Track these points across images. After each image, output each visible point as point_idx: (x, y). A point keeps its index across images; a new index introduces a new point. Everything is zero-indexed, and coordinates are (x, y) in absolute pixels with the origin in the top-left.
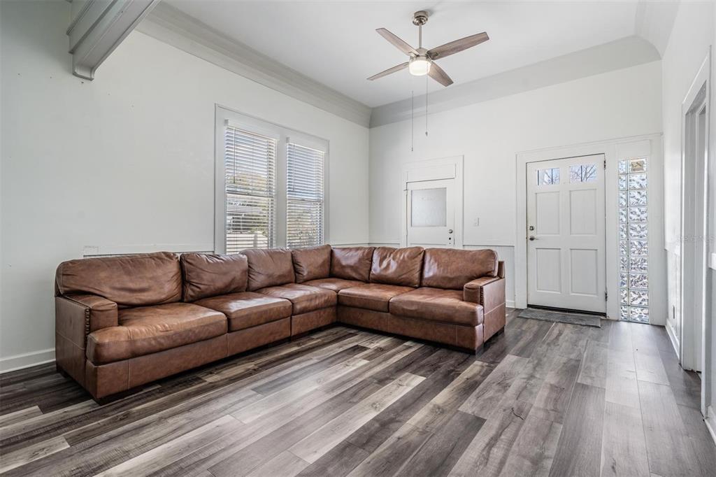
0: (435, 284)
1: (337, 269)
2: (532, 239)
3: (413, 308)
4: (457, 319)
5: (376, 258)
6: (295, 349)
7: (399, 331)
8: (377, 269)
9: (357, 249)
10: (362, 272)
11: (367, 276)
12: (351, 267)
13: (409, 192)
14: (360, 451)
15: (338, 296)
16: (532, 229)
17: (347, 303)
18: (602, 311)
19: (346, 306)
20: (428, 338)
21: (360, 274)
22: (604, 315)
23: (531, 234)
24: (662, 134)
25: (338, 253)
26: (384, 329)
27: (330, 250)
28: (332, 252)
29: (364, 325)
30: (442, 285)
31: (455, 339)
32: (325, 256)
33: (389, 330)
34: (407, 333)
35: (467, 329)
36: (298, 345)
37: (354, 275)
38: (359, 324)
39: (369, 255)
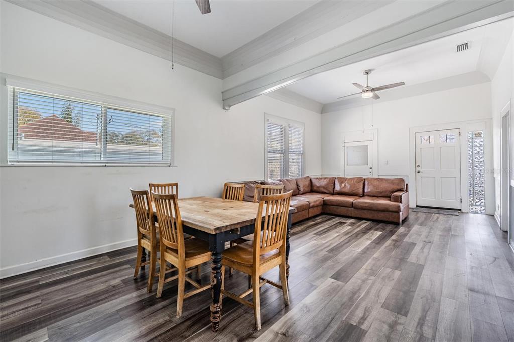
0: (372, 194)
1: (315, 188)
2: (419, 172)
3: (367, 205)
4: (390, 209)
5: (337, 182)
6: (313, 223)
7: (359, 216)
8: (338, 188)
9: (325, 178)
10: (329, 189)
11: (332, 191)
12: (323, 187)
13: (346, 148)
14: (374, 249)
15: (324, 201)
16: (419, 167)
17: (329, 203)
18: (460, 208)
19: (328, 205)
20: (374, 218)
21: (329, 190)
22: (460, 210)
23: (418, 169)
24: (492, 119)
25: (313, 180)
26: (351, 215)
27: (309, 179)
28: (311, 180)
29: (339, 214)
30: (377, 195)
31: (389, 219)
32: (307, 182)
33: (353, 215)
34: (363, 217)
35: (395, 214)
36: (313, 221)
37: (325, 191)
38: (336, 213)
39: (333, 181)
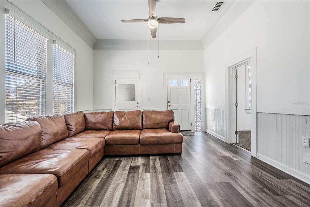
0: (150, 127)
1: (90, 125)
2: (169, 106)
5: (115, 116)
7: (146, 153)
8: (117, 122)
9: (102, 113)
10: (108, 125)
11: (111, 127)
12: (101, 123)
13: (117, 85)
15: (105, 140)
16: (169, 102)
17: (113, 143)
18: (190, 129)
19: (111, 145)
20: (161, 153)
21: (107, 126)
22: (191, 131)
23: (169, 104)
24: (204, 73)
25: (88, 116)
26: (137, 153)
27: (82, 115)
28: (85, 116)
31: (174, 150)
32: (80, 119)
33: (140, 153)
34: (150, 153)
35: (179, 145)
37: (103, 127)
39: (111, 116)
